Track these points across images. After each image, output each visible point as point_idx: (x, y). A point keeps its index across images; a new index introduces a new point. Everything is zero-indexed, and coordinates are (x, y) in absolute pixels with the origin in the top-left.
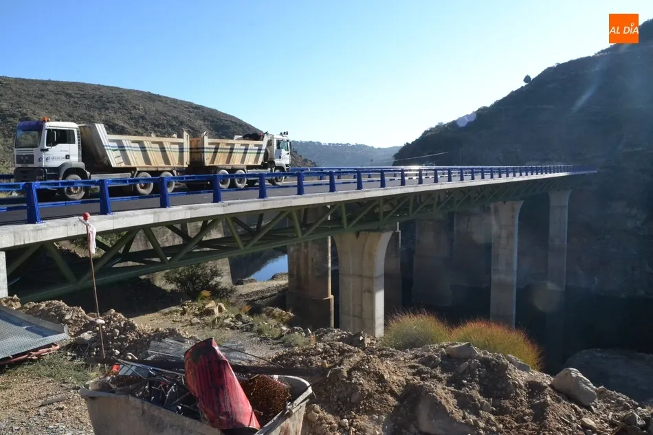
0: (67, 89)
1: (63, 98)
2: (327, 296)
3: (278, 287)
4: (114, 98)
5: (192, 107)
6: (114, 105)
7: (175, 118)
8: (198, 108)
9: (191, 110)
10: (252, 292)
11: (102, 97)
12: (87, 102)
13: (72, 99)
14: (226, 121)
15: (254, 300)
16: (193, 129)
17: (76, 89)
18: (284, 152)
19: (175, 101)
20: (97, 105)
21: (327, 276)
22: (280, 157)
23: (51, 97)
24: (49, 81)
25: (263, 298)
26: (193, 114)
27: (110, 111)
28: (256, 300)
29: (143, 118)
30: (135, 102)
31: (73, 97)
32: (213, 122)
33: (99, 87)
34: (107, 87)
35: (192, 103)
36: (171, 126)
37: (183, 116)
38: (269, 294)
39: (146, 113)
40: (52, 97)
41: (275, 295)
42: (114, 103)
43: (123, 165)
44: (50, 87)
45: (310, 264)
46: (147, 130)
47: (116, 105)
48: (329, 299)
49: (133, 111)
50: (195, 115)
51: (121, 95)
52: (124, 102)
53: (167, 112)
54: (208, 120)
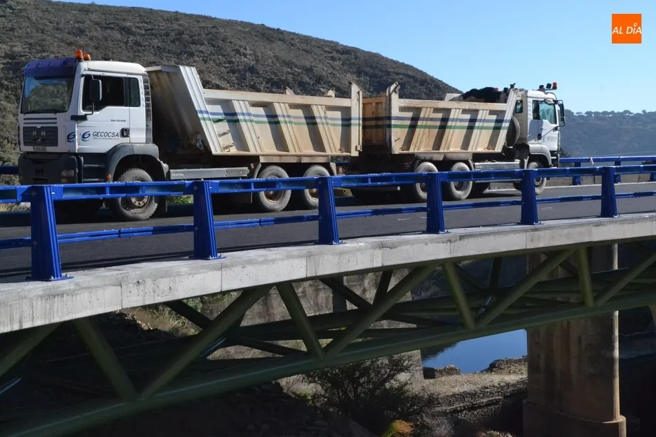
0: (124, 20)
1: (117, 35)
2: (612, 417)
3: (502, 388)
4: (203, 35)
5: (338, 51)
6: (202, 48)
7: (309, 70)
8: (347, 51)
9: (335, 54)
10: (454, 395)
11: (183, 33)
12: (156, 42)
13: (132, 38)
14: (397, 74)
15: (455, 411)
17: (138, 19)
18: (547, 125)
19: (307, 40)
20: (172, 47)
21: (612, 377)
22: (539, 137)
23: (95, 34)
24: (92, 5)
25: (472, 408)
26: (338, 63)
27: (196, 59)
28: (461, 411)
29: (252, 70)
30: (239, 42)
31: (134, 34)
32: (372, 76)
33: (176, 17)
34: (191, 16)
35: (337, 44)
37: (320, 66)
38: (485, 400)
39: (257, 61)
40: (98, 33)
41: (497, 402)
42: (203, 44)
43: (233, 151)
44: (94, 17)
45: (574, 349)
47: (206, 49)
48: (617, 424)
49: (236, 59)
50: (343, 64)
51: (215, 30)
52: (220, 43)
53: (294, 61)
54: (366, 74)
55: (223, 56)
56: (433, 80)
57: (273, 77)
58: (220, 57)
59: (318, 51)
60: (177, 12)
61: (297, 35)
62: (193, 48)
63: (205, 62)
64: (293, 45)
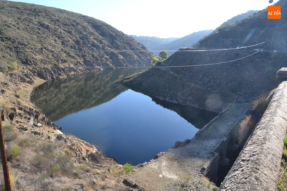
0: (17, 5)
1: (15, 9)
4: (42, 10)
5: (82, 16)
6: (42, 14)
7: (75, 21)
8: (84, 16)
11: (36, 9)
12: (28, 12)
13: (20, 10)
14: (99, 23)
16: (84, 27)
17: (22, 5)
19: (73, 13)
20: (34, 14)
23: (8, 9)
26: (82, 20)
27: (41, 17)
29: (58, 21)
30: (53, 13)
31: (20, 9)
32: (92, 23)
33: (33, 5)
36: (73, 25)
37: (77, 20)
39: (59, 18)
40: (9, 8)
44: (7, 4)
46: (60, 27)
47: (44, 14)
49: (53, 17)
50: (84, 20)
51: (45, 9)
52: (48, 12)
53: (70, 18)
54: (90, 23)
55: (49, 16)
56: (109, 25)
57: (64, 23)
58: (48, 17)
59: (76, 16)
60: (33, 4)
61: (70, 12)
62: (40, 14)
63: (43, 18)
64: (69, 14)
